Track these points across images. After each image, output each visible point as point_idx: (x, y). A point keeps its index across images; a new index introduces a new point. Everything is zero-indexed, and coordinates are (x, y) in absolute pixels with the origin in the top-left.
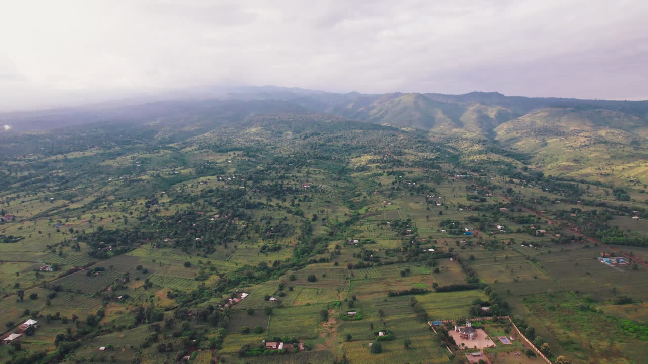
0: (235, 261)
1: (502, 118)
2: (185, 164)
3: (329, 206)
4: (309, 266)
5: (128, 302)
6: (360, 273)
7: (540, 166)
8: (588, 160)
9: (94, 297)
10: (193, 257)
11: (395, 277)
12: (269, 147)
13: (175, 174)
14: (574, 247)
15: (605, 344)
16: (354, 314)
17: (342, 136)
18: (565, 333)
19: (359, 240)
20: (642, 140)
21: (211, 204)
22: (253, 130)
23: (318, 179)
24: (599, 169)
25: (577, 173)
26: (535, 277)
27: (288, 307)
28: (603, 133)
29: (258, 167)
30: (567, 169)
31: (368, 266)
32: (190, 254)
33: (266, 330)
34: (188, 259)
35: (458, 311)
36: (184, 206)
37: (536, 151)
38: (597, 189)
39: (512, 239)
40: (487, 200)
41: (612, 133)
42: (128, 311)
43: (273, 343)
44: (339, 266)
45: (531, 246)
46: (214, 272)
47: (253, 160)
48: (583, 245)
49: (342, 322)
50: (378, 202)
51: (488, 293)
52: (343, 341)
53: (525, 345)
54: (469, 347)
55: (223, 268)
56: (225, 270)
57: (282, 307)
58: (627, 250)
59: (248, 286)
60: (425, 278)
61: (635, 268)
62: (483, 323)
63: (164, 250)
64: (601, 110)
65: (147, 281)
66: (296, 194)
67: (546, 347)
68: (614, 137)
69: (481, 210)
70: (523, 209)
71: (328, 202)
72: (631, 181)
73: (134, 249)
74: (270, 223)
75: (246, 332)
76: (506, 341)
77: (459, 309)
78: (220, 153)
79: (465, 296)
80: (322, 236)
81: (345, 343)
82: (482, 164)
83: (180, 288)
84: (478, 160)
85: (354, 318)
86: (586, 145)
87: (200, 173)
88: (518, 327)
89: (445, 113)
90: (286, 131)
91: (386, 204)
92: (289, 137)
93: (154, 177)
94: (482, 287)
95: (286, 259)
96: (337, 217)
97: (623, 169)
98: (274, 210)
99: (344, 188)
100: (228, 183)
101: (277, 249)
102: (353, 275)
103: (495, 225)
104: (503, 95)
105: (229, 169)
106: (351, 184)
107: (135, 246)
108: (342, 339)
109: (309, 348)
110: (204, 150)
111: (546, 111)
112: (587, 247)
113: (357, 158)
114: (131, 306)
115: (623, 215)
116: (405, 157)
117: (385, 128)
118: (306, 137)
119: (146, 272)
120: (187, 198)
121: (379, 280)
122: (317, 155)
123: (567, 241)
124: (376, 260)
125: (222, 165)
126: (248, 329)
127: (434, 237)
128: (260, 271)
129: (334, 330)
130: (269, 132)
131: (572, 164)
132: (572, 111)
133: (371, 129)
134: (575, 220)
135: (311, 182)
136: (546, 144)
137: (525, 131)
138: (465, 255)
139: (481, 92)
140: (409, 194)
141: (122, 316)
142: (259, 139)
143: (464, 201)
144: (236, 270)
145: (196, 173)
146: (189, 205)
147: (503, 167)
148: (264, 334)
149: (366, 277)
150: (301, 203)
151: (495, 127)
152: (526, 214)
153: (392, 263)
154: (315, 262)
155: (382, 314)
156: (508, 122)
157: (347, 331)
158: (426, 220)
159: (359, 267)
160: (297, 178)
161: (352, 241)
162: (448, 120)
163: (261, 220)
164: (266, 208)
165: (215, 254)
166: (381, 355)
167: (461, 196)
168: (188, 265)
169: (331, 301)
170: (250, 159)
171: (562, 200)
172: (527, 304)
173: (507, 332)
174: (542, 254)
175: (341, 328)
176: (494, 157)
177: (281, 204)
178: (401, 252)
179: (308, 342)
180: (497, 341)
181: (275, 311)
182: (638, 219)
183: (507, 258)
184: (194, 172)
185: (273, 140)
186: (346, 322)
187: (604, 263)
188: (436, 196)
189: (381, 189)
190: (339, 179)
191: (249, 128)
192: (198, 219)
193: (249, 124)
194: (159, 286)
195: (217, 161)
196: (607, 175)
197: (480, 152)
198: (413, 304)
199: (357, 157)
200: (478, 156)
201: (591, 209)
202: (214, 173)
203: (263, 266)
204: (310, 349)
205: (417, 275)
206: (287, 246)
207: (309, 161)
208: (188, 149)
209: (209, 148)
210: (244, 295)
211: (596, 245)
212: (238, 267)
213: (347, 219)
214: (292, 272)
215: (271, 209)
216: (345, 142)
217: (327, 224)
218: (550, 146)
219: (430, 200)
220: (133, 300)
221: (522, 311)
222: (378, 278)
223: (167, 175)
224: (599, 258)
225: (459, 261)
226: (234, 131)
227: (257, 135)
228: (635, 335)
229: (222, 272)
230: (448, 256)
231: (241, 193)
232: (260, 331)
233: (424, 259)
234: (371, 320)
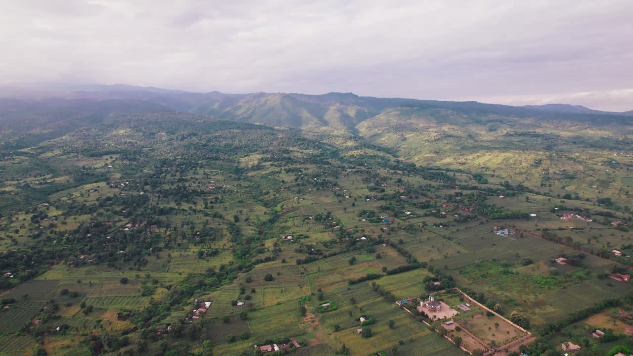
0: (176, 270)
1: (361, 116)
2: (54, 172)
3: (243, 206)
4: (257, 266)
5: (71, 332)
6: (312, 267)
7: (408, 158)
8: (445, 152)
9: (19, 335)
10: (125, 272)
11: (345, 267)
12: (146, 149)
13: (46, 183)
14: (472, 224)
15: (532, 298)
16: (328, 306)
17: (220, 135)
18: (502, 294)
19: (293, 237)
20: (474, 134)
21: (116, 213)
22: (122, 132)
23: (219, 180)
24: (456, 159)
25: (439, 162)
26: (458, 252)
27: (260, 309)
28: (445, 128)
29: (146, 171)
30: (432, 160)
31: (315, 260)
32: (120, 269)
33: (252, 334)
34: (120, 275)
35: (415, 289)
36: (86, 218)
37: (399, 145)
38: (461, 176)
39: (424, 222)
40: (386, 190)
41: (452, 128)
42: (77, 343)
43: (267, 346)
44: (287, 262)
45: (441, 226)
46: (159, 285)
47: (135, 163)
48: (479, 222)
49: (321, 315)
50: (289, 198)
51: (431, 270)
52: (332, 331)
53: (480, 308)
54: (441, 318)
55: (168, 280)
56: (169, 282)
57: (255, 310)
58: (511, 223)
59: (205, 294)
60: (371, 264)
61: (522, 236)
62: (440, 296)
63: (87, 268)
64: (440, 109)
65: (83, 306)
66: (204, 196)
67: (499, 307)
68: (455, 132)
69: (386, 199)
70: (419, 196)
71: (241, 202)
72: (482, 168)
73: (44, 272)
74: (194, 228)
75: (233, 340)
76: (465, 307)
77: (414, 287)
78: (94, 158)
79: (413, 275)
80: (253, 236)
81: (334, 333)
82: (362, 159)
83: (128, 307)
84: (357, 155)
85: (329, 309)
86: (439, 139)
87: (79, 181)
88: (468, 295)
89: (310, 112)
90: (159, 132)
91: (298, 199)
92: (164, 139)
93: (21, 187)
94: (424, 266)
95: (230, 262)
96: (258, 217)
97: (474, 158)
98: (189, 214)
99: (248, 187)
100: (123, 190)
101: (215, 253)
102: (305, 270)
103: (404, 211)
104: (357, 96)
105: (113, 175)
106: (253, 183)
107: (44, 269)
108: (329, 330)
109: (304, 344)
110: (72, 155)
111: (397, 110)
112: (482, 223)
113: (246, 158)
114: (77, 337)
115: (492, 195)
116: (293, 155)
117: (260, 127)
118: (183, 138)
119: (76, 295)
120: (83, 209)
121: (332, 271)
122: (205, 156)
123: (466, 220)
124: (319, 252)
125: (103, 170)
126: (234, 337)
127: (358, 226)
128: (209, 277)
129: (317, 323)
130: (141, 134)
131: (434, 155)
132: (418, 110)
133: (247, 128)
134: (462, 201)
135: (213, 183)
136: (405, 139)
137: (385, 128)
138: (394, 239)
139: (338, 93)
140: (315, 189)
141: (70, 350)
142: (131, 141)
143: (367, 192)
144: (182, 280)
145: (75, 180)
146: (89, 216)
147: (380, 160)
148: (251, 339)
149: (319, 270)
150: (214, 205)
151: (356, 125)
152: (423, 200)
153: (335, 254)
154: (262, 261)
155: (353, 301)
156: (367, 120)
157: (331, 321)
158: (343, 212)
159: (307, 261)
160: (197, 179)
161: (286, 238)
162: (314, 119)
163: (183, 225)
164: (180, 212)
165: (149, 266)
166: (372, 338)
167: (362, 188)
168: (124, 281)
169: (299, 296)
170: (131, 162)
171: (443, 186)
172: (464, 275)
173: (462, 300)
174: (453, 232)
175: (322, 321)
176: (370, 152)
177: (194, 207)
178: (338, 243)
179: (301, 339)
180: (458, 309)
181: (250, 315)
182: (503, 198)
183: (428, 239)
184: (72, 180)
185: (147, 142)
186: (324, 314)
187: (499, 235)
188: (341, 189)
189: (287, 185)
190: (239, 179)
191: (115, 129)
192: (109, 231)
193: (114, 125)
194: (100, 309)
195: (95, 166)
196: (464, 164)
197: (356, 148)
198: (376, 289)
199: (245, 156)
200: (356, 152)
201: (469, 192)
202: (97, 179)
203: (211, 272)
204: (306, 345)
205: (362, 262)
206: (224, 249)
207: (200, 162)
208: (49, 154)
209: (78, 153)
210: (208, 304)
211: (487, 221)
212: (183, 276)
213: (268, 217)
214: (244, 274)
215: (185, 213)
216: (227, 142)
217: (251, 224)
218: (410, 140)
219: (337, 193)
220: (77, 329)
221: (464, 281)
222: (329, 270)
223: (38, 184)
224: (495, 231)
225: (393, 246)
226: (99, 133)
227: (128, 137)
228: (547, 287)
229: (168, 284)
230: (381, 242)
231: (145, 199)
232: (246, 337)
233: (362, 247)
234: (346, 308)
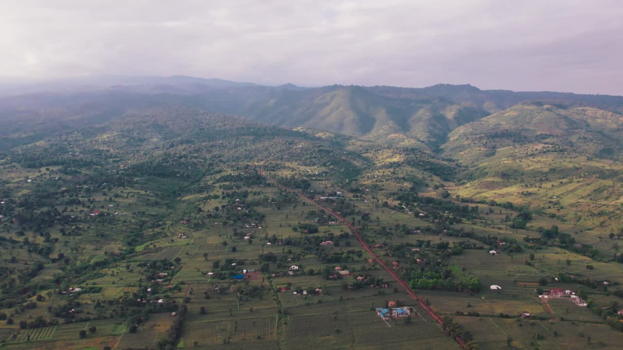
3: (97, 241)
8: (522, 175)
11: (69, 339)
14: (364, 293)
17: (222, 144)
19: (83, 289)
22: (105, 136)
30: (487, 187)
40: (319, 230)
45: (305, 293)
47: (68, 177)
48: (378, 292)
50: (172, 235)
66: (69, 225)
69: (295, 245)
71: (104, 236)
80: (41, 283)
86: (533, 155)
89: (389, 112)
90: (152, 138)
91: (180, 237)
96: (92, 257)
98: (12, 247)
99: (152, 215)
112: (381, 293)
115: (481, 248)
116: (276, 172)
117: (292, 134)
123: (364, 286)
124: (73, 315)
127: (187, 283)
131: (499, 180)
135: (107, 208)
136: (493, 154)
138: (199, 307)
140: (222, 224)
143: (285, 233)
150: (61, 238)
152: (350, 249)
162: (390, 122)
167: (289, 226)
170: (65, 176)
171: (425, 230)
174: (308, 304)
178: (119, 304)
182: (494, 254)
185: (124, 150)
187: (377, 315)
188: (256, 226)
189: (195, 216)
191: (102, 134)
195: (14, 180)
207: (136, 179)
213: (103, 259)
216: (218, 153)
217: (67, 267)
218: (495, 156)
219: (241, 231)
224: (378, 309)
225: (182, 316)
230: (175, 309)
